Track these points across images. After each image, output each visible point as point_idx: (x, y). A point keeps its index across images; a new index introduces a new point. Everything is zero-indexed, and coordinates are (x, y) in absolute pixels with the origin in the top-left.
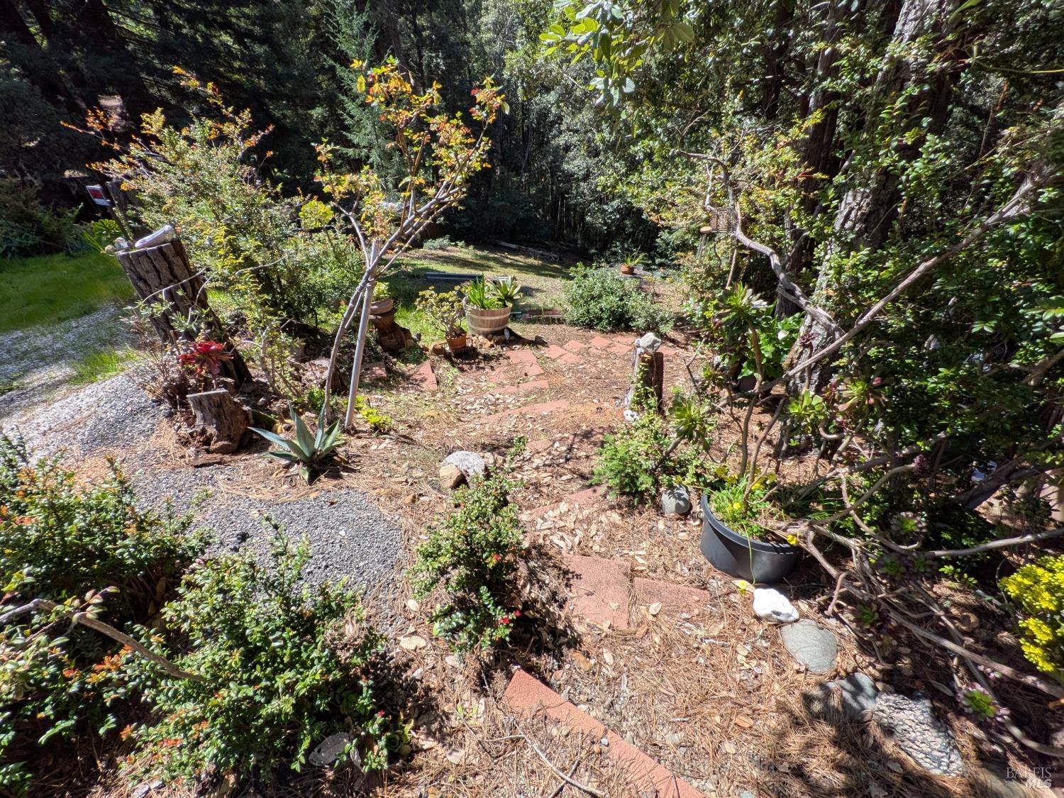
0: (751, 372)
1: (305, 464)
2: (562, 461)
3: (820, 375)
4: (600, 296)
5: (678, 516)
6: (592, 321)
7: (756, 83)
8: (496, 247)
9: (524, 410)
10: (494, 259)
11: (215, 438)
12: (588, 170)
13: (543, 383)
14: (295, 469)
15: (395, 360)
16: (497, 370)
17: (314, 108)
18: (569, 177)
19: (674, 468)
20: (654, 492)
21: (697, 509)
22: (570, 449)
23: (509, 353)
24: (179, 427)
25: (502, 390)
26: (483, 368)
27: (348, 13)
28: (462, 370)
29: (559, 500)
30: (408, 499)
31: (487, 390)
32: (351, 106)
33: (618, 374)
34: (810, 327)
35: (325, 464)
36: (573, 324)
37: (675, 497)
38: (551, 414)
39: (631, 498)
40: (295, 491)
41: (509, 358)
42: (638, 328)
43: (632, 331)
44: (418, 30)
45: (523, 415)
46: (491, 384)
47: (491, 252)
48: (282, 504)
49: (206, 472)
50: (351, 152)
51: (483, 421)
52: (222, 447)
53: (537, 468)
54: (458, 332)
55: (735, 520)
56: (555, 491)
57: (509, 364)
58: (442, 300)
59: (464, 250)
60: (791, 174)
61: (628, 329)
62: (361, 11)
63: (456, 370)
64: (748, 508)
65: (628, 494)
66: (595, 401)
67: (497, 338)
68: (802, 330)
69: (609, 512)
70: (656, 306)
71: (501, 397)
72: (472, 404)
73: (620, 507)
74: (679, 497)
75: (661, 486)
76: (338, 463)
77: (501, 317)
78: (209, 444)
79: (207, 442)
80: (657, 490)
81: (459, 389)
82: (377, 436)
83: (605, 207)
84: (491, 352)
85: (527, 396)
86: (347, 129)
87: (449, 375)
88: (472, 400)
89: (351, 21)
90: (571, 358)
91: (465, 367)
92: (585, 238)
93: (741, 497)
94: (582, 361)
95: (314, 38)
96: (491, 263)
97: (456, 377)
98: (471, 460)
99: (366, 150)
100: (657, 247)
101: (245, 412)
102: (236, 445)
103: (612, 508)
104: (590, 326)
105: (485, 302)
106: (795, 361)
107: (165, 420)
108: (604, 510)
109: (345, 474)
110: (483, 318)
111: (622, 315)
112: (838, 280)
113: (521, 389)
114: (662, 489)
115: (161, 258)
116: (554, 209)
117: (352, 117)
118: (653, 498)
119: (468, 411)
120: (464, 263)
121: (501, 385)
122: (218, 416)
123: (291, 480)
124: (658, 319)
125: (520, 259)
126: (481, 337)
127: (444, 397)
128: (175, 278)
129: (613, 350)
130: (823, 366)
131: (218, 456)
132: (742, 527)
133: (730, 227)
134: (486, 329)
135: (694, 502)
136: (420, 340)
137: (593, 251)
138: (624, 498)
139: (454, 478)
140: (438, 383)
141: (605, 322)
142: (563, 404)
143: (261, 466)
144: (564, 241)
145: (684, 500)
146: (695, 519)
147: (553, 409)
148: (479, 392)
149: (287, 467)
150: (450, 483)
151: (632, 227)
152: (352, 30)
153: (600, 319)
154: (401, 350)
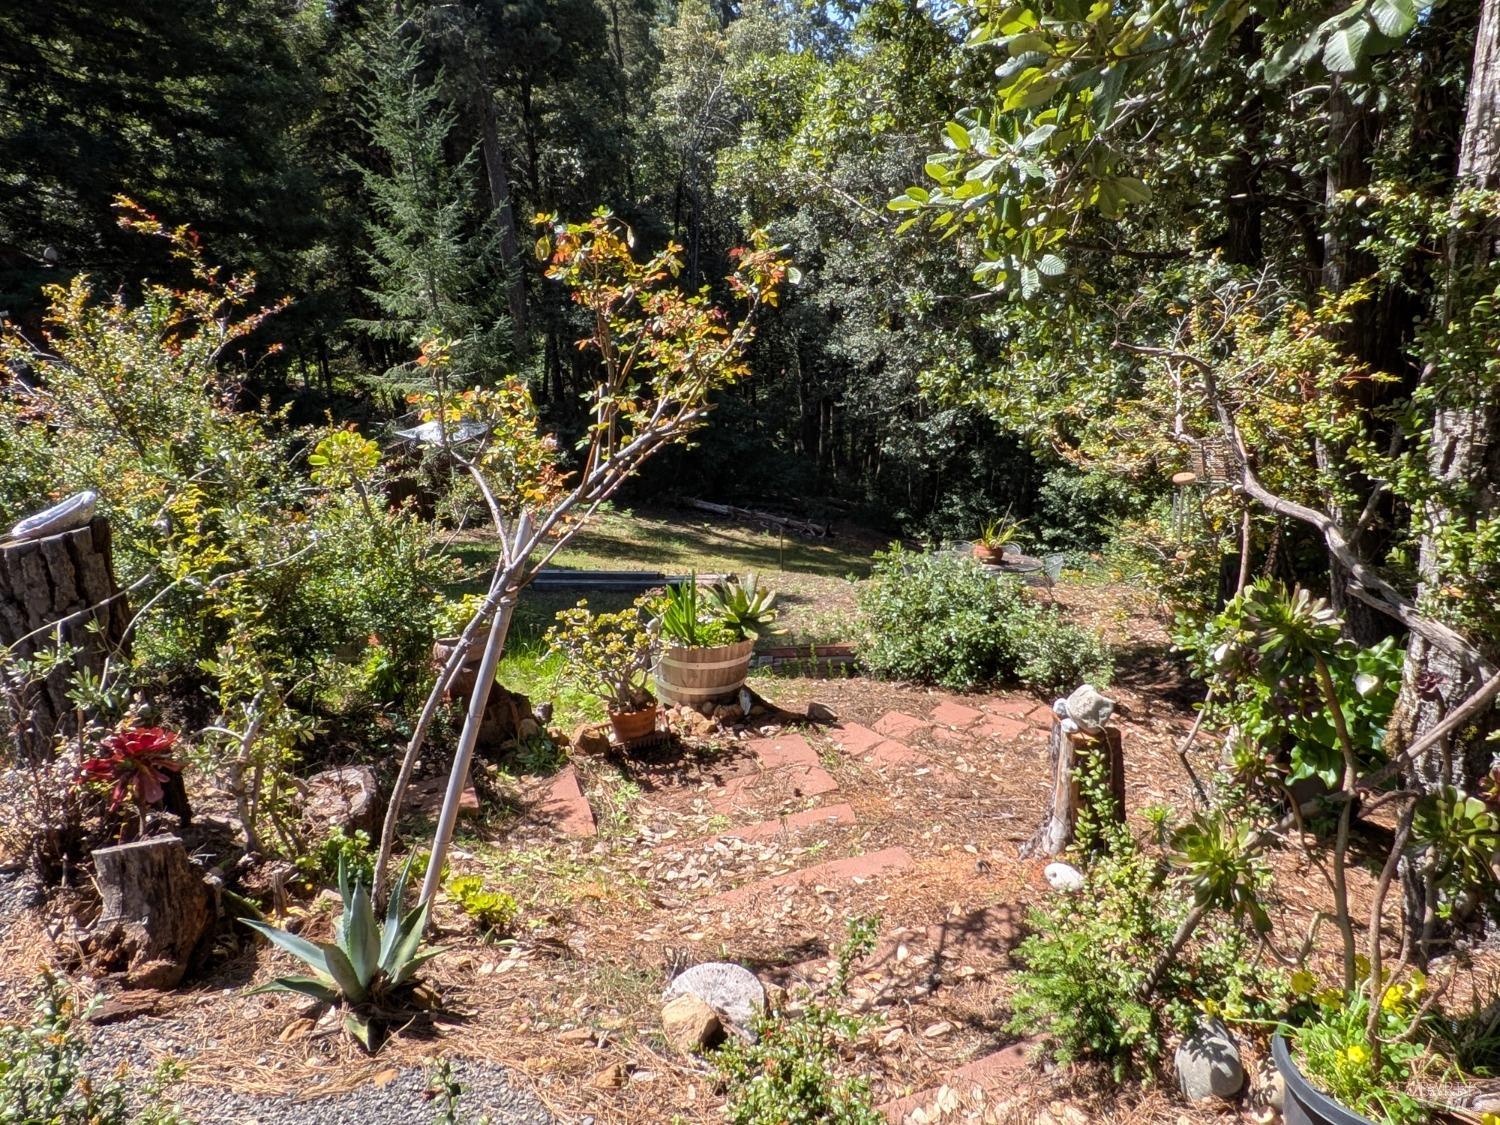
0: (1311, 770)
1: (353, 1005)
2: (919, 990)
3: (1466, 763)
4: (943, 613)
5: (1220, 1104)
6: (928, 667)
7: (1216, 207)
8: (682, 512)
9: (809, 875)
10: (680, 538)
11: (140, 952)
12: (883, 354)
13: (842, 812)
14: (330, 1018)
15: (493, 768)
16: (731, 785)
17: (310, 246)
18: (844, 364)
19: (1193, 986)
20: (1154, 1048)
21: (1260, 1082)
22: (938, 959)
23: (754, 745)
24: (61, 929)
25: (746, 831)
26: (698, 782)
27: (400, 88)
28: (648, 787)
29: (933, 1084)
30: (607, 1078)
31: (711, 834)
32: (385, 242)
33: (1008, 787)
34: (1424, 662)
35: (396, 1004)
36: (888, 674)
37: (1206, 1054)
38: (874, 885)
39: (1103, 1066)
40: (337, 1069)
41: (755, 755)
42: (1035, 681)
43: (1021, 687)
44: (533, 113)
45: (808, 888)
46: (718, 819)
47: (673, 521)
48: (314, 1100)
49: (120, 1033)
50: (376, 327)
51: (714, 905)
52: (154, 974)
53: (866, 1008)
54: (639, 699)
55: (1357, 1090)
56: (918, 1064)
57: (756, 771)
58: (606, 629)
59: (611, 519)
60: (1327, 376)
61: (1012, 683)
62: (426, 81)
63: (633, 787)
64: (1381, 1059)
65: (1096, 1057)
66: (970, 848)
67: (723, 711)
68: (1409, 670)
69: (1057, 1104)
70: (1068, 632)
71: (746, 846)
72: (678, 866)
73: (1082, 1093)
74: (1217, 1053)
75: (1167, 1033)
76: (425, 1003)
77: (733, 663)
78: (124, 968)
79: (119, 964)
80: (1162, 1044)
81: (645, 831)
82: (489, 943)
83: (923, 425)
84: (713, 743)
85: (806, 842)
86: (374, 284)
87: (620, 800)
88: (679, 856)
89: (404, 99)
90: (894, 753)
91: (656, 781)
92: (881, 487)
93: (1362, 1035)
94: (922, 759)
95: (320, 125)
96: (677, 546)
97: (634, 804)
98: (731, 984)
99: (408, 323)
100: (1043, 504)
101: (209, 888)
102: (183, 967)
103: (1062, 1094)
104: (925, 678)
105: (698, 631)
106: (1408, 735)
107: (27, 915)
108: (1045, 1102)
109: (445, 1028)
110: (693, 666)
111: (995, 651)
112: (1464, 570)
113: (790, 826)
114: (1171, 1041)
115: (66, 557)
116: (809, 430)
117: (386, 262)
118: (1155, 1062)
119: (672, 885)
120: (614, 548)
121: (743, 819)
122: (155, 900)
123: (324, 1044)
124: (1077, 659)
125: (741, 535)
126: (686, 710)
127: (613, 852)
128: (84, 597)
129: (986, 730)
130: (1468, 744)
131: (150, 994)
132: (1377, 1106)
133: (1232, 472)
134: (697, 692)
135: (1252, 1066)
136: (549, 718)
137: (902, 515)
138: (1087, 1069)
139: (701, 1027)
140: (596, 822)
141: (959, 669)
142: (898, 858)
143: (249, 1014)
144: (835, 494)
145: (1229, 1059)
146: (1260, 1108)
147: (877, 870)
148: (692, 838)
149: (313, 1014)
150: (692, 1038)
151: (985, 464)
152: (405, 113)
153: (948, 663)
154: (508, 744)
